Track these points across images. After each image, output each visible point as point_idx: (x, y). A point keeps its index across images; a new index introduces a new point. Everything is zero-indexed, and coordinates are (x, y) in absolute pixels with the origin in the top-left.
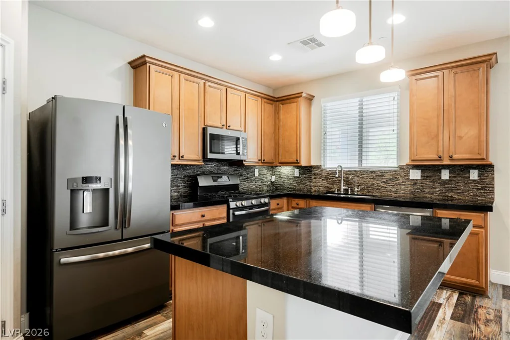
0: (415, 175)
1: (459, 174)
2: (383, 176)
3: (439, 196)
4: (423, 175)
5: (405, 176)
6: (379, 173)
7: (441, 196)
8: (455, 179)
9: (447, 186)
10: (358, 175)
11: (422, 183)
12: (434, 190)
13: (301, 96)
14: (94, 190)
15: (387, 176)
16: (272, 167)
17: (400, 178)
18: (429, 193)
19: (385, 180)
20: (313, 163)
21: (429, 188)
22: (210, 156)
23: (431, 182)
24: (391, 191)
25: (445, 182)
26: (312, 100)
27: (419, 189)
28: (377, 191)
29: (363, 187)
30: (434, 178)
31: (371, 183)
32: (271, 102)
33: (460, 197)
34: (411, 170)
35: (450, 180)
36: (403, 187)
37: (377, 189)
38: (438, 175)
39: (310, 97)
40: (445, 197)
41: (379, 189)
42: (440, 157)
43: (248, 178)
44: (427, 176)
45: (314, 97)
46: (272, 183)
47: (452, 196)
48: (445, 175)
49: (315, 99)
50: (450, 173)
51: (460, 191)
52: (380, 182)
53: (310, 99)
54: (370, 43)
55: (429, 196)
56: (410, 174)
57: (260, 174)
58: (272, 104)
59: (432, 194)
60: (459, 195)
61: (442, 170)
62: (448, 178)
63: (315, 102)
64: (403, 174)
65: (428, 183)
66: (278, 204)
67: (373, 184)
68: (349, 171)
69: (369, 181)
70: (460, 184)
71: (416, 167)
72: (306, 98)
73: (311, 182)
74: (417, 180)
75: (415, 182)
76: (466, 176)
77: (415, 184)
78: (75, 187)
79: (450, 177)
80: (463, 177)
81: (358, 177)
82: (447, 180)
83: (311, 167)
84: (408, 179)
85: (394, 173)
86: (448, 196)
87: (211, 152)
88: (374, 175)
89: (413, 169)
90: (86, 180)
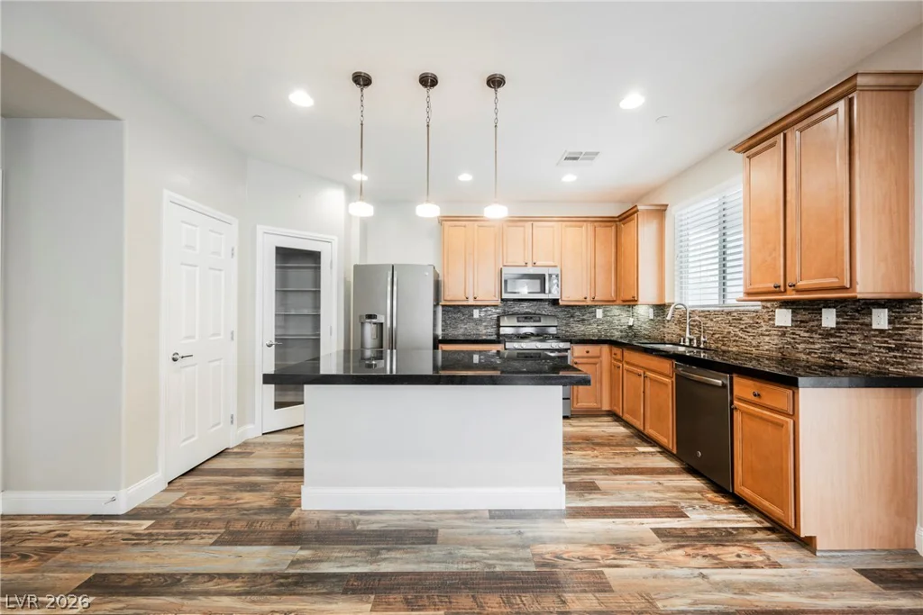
0: (784, 318)
1: (852, 318)
2: (741, 319)
3: (819, 357)
4: (794, 319)
5: (770, 319)
6: (735, 314)
7: (823, 358)
8: (846, 326)
9: (832, 340)
10: (711, 317)
11: (793, 334)
12: (812, 346)
13: (638, 211)
15: (746, 320)
16: (629, 306)
17: (763, 324)
18: (804, 351)
19: (743, 327)
20: (667, 301)
21: (804, 342)
22: (505, 296)
23: (807, 332)
24: (751, 345)
25: (828, 334)
26: (665, 210)
27: (790, 343)
28: (734, 343)
29: (717, 336)
30: (812, 324)
31: (726, 331)
32: (609, 224)
33: (855, 364)
34: (777, 310)
35: (838, 329)
36: (767, 339)
37: (734, 341)
38: (818, 320)
39: (663, 208)
40: (830, 360)
41: (737, 341)
42: (776, 287)
43: (583, 320)
44: (801, 322)
45: (667, 205)
47: (841, 361)
48: (829, 319)
49: (669, 208)
50: (837, 316)
51: (854, 351)
52: (737, 330)
53: (661, 211)
54: (428, 201)
55: (804, 357)
56: (777, 317)
57: (605, 316)
58: (611, 227)
59: (809, 354)
60: (853, 358)
61: (824, 310)
62: (834, 326)
63: (668, 213)
64: (767, 317)
65: (803, 334)
66: (588, 352)
67: (729, 333)
68: (703, 312)
69: (725, 328)
70: (854, 338)
71: (785, 304)
72: (650, 211)
73: (664, 327)
74: (786, 327)
75: (783, 332)
76: (866, 321)
77: (784, 334)
78: (363, 321)
79: (837, 323)
80: (862, 324)
81: (712, 320)
82: (832, 329)
83: (664, 305)
84: (773, 326)
85: (755, 314)
86: (833, 360)
87: (506, 292)
88: (730, 318)
89: (780, 307)
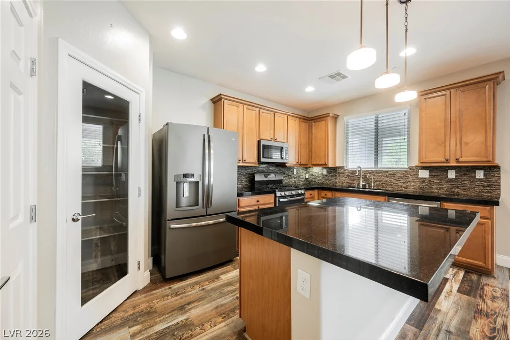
0: (424, 174)
1: (464, 174)
2: (395, 175)
3: (445, 191)
4: (431, 174)
5: (414, 175)
6: (391, 172)
7: (448, 191)
8: (461, 178)
9: (453, 183)
11: (430, 181)
12: (441, 186)
13: (329, 116)
14: (190, 182)
15: (399, 175)
16: (306, 168)
17: (410, 177)
18: (436, 189)
19: (397, 178)
20: (338, 165)
21: (437, 184)
22: (263, 160)
23: (438, 180)
24: (402, 186)
25: (451, 180)
26: (337, 118)
27: (428, 185)
29: (378, 183)
30: (441, 176)
32: (306, 121)
33: (466, 193)
34: (420, 171)
35: (456, 179)
36: (413, 184)
37: (390, 185)
38: (445, 175)
39: (336, 117)
40: (452, 192)
41: (392, 185)
42: (447, 160)
43: (289, 175)
44: (435, 175)
45: (339, 116)
46: (306, 179)
47: (458, 192)
48: (452, 174)
49: (339, 117)
50: (456, 173)
51: (465, 188)
52: (393, 180)
53: (336, 118)
54: (387, 72)
55: (436, 191)
56: (419, 174)
57: (297, 173)
58: (307, 123)
59: (439, 189)
60: (464, 190)
61: (449, 171)
62: (454, 177)
63: (339, 119)
64: (413, 174)
65: (435, 181)
66: (311, 195)
67: (387, 181)
68: (367, 171)
69: (383, 179)
70: (465, 182)
71: (424, 168)
72: (332, 117)
73: (336, 179)
74: (425, 178)
75: (424, 180)
76: (472, 175)
77: (424, 181)
78: (179, 180)
79: (456, 176)
80: (469, 177)
81: (374, 175)
82: (453, 178)
83: (336, 168)
84: (418, 177)
85: (405, 172)
86: (454, 192)
87: (264, 157)
88: (388, 174)
89: (421, 169)
90: (185, 176)
